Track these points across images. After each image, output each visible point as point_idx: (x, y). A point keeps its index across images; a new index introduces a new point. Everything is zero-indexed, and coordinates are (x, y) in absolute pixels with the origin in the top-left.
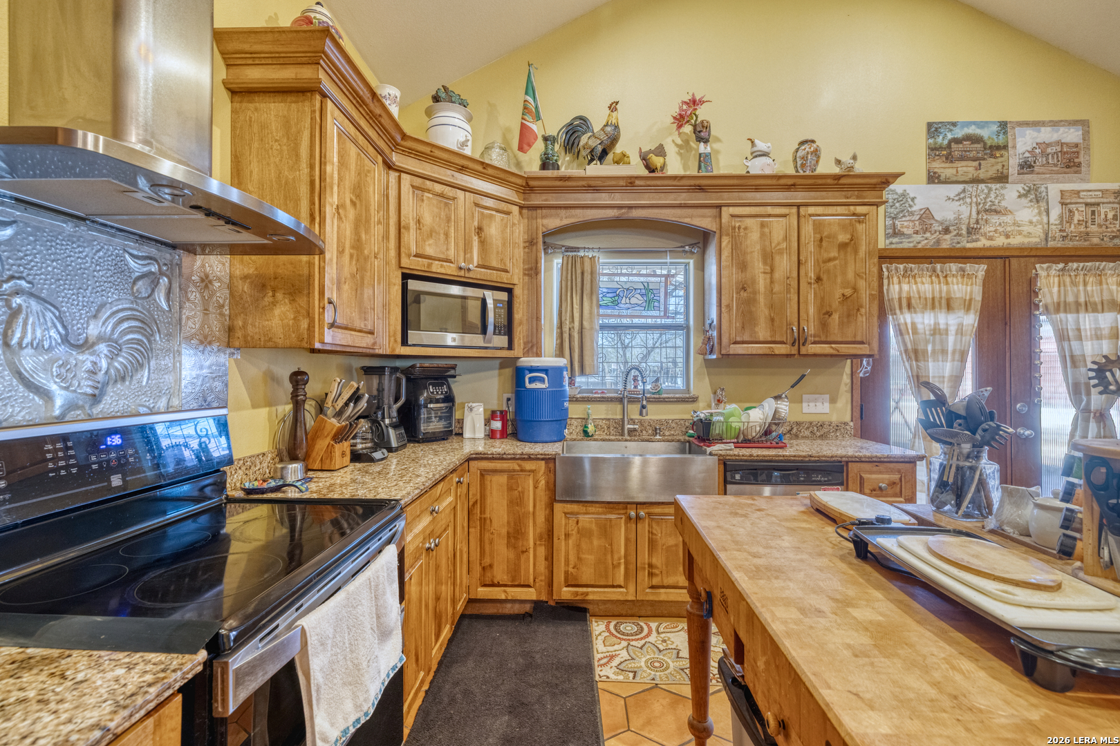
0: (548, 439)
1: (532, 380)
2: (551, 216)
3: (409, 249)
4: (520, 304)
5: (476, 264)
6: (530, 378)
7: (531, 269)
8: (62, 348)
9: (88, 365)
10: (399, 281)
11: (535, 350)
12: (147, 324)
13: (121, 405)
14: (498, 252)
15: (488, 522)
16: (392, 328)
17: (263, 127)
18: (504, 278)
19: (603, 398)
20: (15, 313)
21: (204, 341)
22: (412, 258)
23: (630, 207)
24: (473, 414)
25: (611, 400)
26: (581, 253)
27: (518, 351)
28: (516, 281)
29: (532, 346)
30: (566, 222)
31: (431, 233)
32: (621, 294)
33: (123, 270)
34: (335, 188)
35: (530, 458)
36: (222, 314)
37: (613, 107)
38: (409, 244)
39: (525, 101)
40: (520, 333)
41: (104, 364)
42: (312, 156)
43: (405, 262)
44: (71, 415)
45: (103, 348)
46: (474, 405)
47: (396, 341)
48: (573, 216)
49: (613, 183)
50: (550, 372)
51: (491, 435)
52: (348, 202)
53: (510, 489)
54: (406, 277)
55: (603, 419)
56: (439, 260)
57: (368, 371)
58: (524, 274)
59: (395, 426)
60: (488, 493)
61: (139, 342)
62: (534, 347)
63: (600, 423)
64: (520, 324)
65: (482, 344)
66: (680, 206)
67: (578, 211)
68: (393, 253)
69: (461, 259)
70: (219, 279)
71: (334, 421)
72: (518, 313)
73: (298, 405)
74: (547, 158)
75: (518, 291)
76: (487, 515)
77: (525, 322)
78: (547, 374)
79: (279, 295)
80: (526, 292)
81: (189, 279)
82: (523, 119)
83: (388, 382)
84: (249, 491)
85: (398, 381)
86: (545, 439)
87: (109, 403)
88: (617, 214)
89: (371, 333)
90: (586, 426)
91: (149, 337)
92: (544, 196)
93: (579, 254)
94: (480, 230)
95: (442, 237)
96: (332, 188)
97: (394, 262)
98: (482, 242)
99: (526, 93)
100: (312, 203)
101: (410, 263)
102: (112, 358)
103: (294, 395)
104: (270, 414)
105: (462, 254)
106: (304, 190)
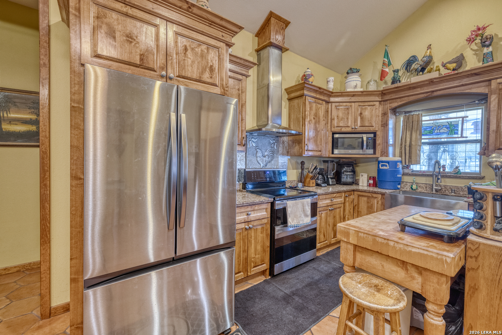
0: (389, 188)
1: (382, 166)
2: (393, 102)
3: (334, 125)
4: (379, 137)
5: (359, 126)
6: (382, 165)
7: (385, 124)
8: (262, 157)
9: (265, 160)
10: (331, 135)
11: (385, 154)
12: (273, 152)
13: (269, 167)
14: (368, 121)
15: (360, 212)
16: (329, 149)
17: (294, 106)
18: (372, 129)
19: (423, 174)
20: (257, 152)
21: (283, 154)
22: (335, 128)
23: (433, 92)
24: (363, 177)
25: (428, 176)
26: (412, 114)
27: (378, 154)
28: (377, 129)
29: (384, 153)
30: (400, 103)
31: (342, 119)
32: (435, 129)
33: (270, 143)
34: (309, 117)
35: (375, 193)
36: (286, 149)
37: (429, 47)
38: (334, 124)
39: (384, 60)
40: (379, 149)
41: (267, 159)
42: (303, 111)
43: (333, 129)
44: (263, 168)
45: (267, 157)
46: (363, 174)
47: (330, 153)
48: (403, 101)
49: (422, 83)
50: (390, 163)
51: (369, 185)
52: (312, 118)
53: (368, 202)
54: (333, 134)
55: (423, 184)
56: (345, 127)
57: (324, 161)
58: (382, 126)
59: (332, 178)
60: (360, 202)
61: (272, 156)
62: (385, 153)
63: (422, 185)
64: (379, 144)
65: (362, 153)
66: (463, 85)
67: (406, 98)
68: (329, 127)
69: (353, 125)
70: (286, 141)
71: (311, 174)
72: (378, 141)
73: (302, 169)
74: (394, 79)
75: (378, 133)
76: (360, 210)
77: (381, 144)
78: (389, 164)
79: (296, 144)
80: (382, 133)
81: (280, 142)
82: (382, 68)
83: (330, 165)
84: (290, 187)
85: (334, 164)
86: (387, 188)
87: (268, 167)
88: (425, 96)
89: (320, 151)
90: (412, 186)
91: (274, 154)
92: (390, 96)
93: (411, 114)
94: (361, 114)
95: (346, 119)
96: (307, 117)
97: (330, 130)
98: (362, 118)
99: (384, 57)
100: (303, 122)
101: (334, 130)
102: (268, 159)
103: (302, 167)
104: (297, 171)
105: (353, 124)
106: (301, 119)
